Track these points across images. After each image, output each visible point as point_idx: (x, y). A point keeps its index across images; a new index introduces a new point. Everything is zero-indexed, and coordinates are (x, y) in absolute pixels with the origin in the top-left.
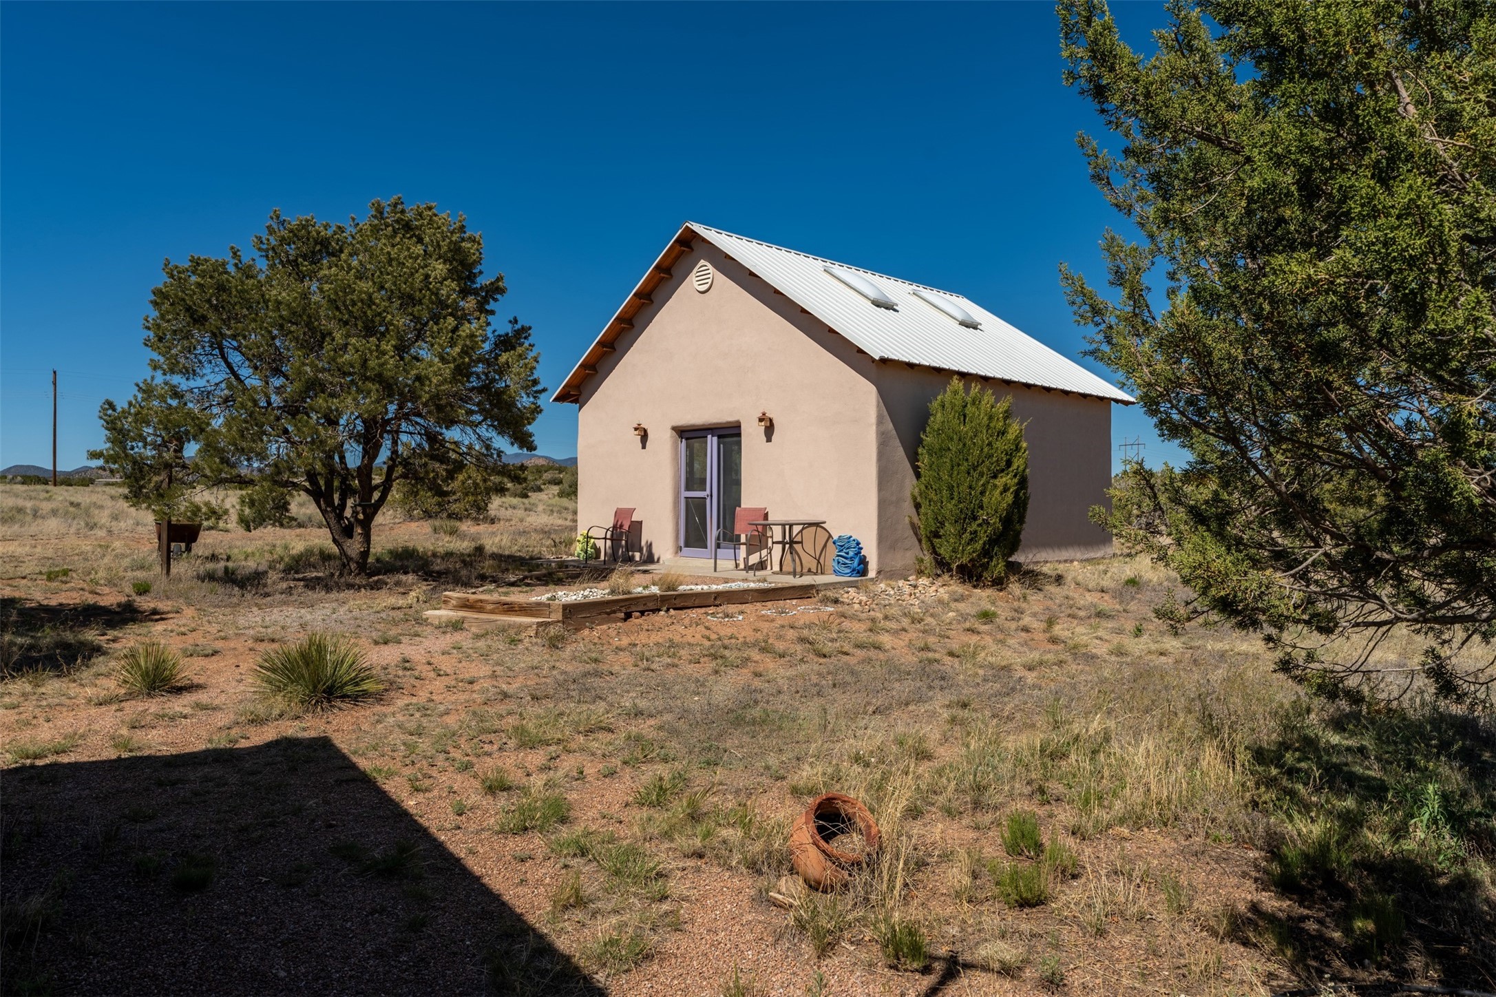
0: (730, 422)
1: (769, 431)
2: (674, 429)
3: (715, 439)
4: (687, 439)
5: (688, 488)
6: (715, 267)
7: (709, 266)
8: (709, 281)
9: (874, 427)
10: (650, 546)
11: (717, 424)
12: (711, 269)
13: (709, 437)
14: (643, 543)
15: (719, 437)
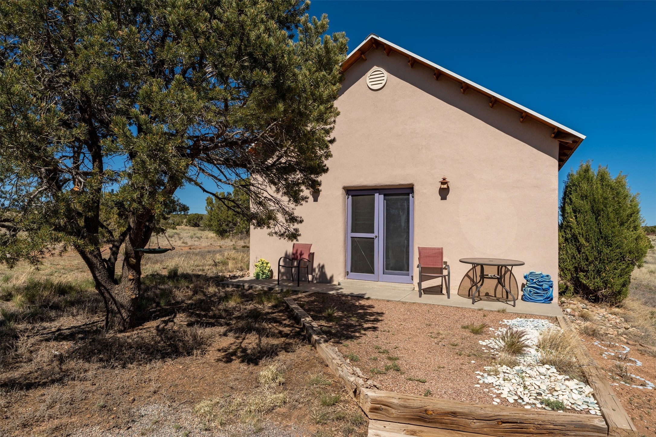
0: (403, 185)
1: (444, 193)
2: (344, 188)
3: (382, 196)
4: (352, 196)
5: (353, 231)
6: (389, 71)
7: (383, 71)
8: (384, 82)
9: (557, 192)
10: (322, 268)
11: (389, 185)
12: (386, 74)
13: (377, 195)
14: (315, 265)
15: (385, 195)
